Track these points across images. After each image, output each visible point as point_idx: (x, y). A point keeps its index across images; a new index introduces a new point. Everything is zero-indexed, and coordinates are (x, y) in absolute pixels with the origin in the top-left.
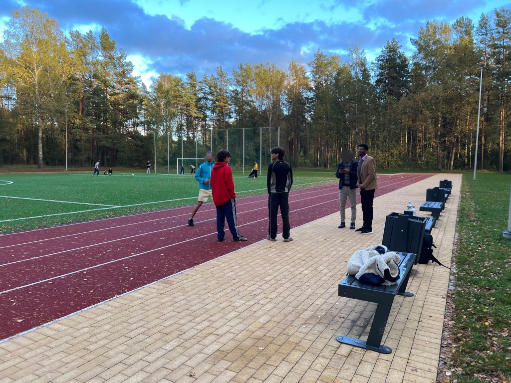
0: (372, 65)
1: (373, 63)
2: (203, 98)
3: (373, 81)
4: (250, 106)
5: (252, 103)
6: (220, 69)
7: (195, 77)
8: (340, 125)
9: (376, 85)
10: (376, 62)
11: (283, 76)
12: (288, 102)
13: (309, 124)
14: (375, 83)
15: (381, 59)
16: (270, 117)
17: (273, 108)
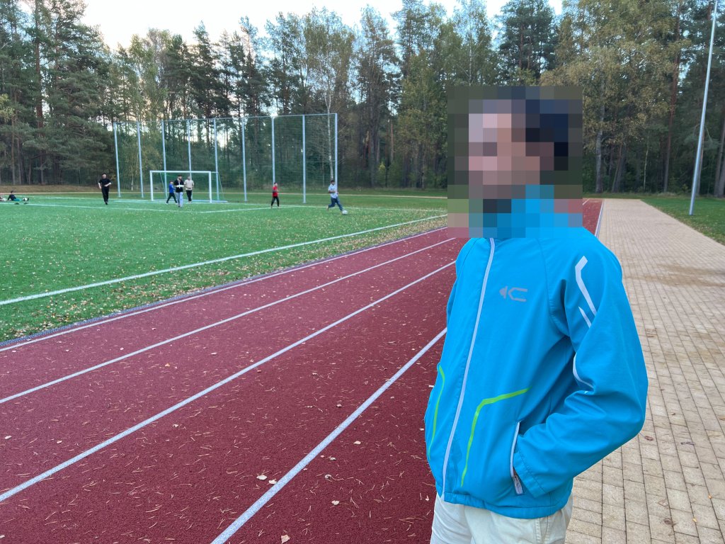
0: (496, 19)
1: (496, 16)
2: (222, 71)
3: (495, 45)
4: (297, 85)
5: (300, 80)
6: (245, 21)
7: (207, 35)
8: (443, 117)
9: (501, 53)
10: (502, 14)
11: (352, 37)
12: (360, 81)
13: (394, 118)
14: (498, 50)
15: (509, 8)
16: (328, 103)
17: (337, 90)
